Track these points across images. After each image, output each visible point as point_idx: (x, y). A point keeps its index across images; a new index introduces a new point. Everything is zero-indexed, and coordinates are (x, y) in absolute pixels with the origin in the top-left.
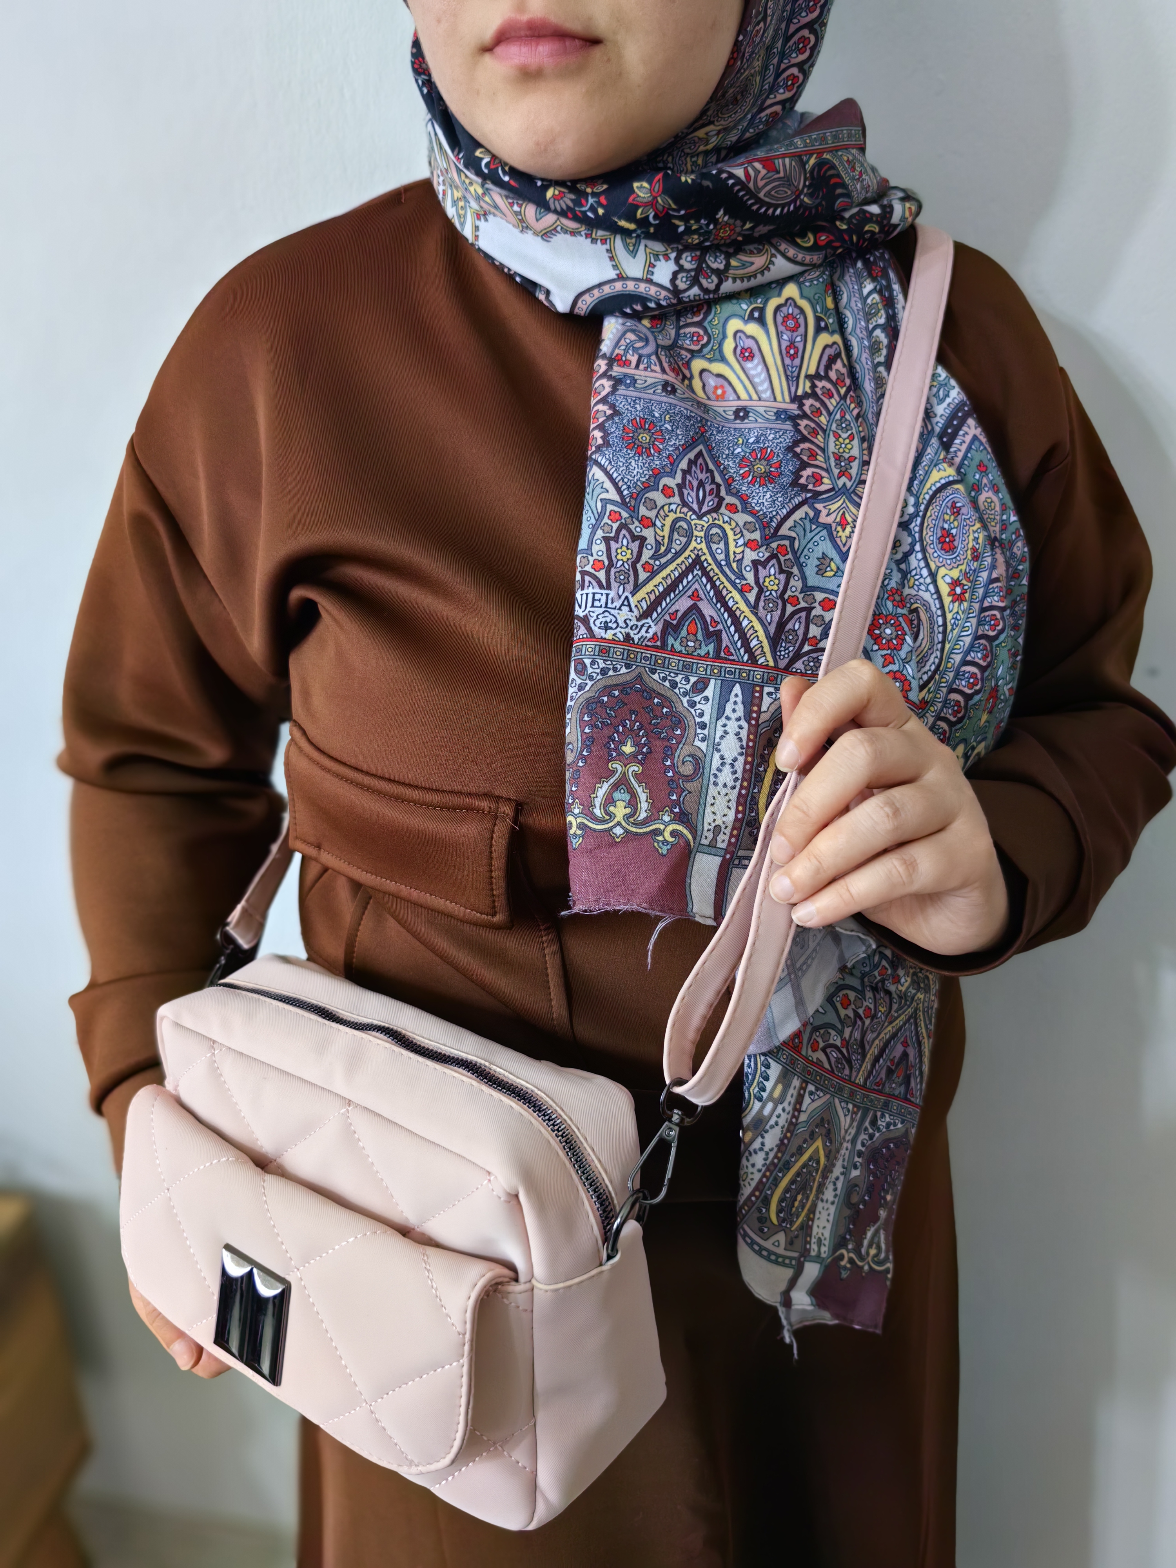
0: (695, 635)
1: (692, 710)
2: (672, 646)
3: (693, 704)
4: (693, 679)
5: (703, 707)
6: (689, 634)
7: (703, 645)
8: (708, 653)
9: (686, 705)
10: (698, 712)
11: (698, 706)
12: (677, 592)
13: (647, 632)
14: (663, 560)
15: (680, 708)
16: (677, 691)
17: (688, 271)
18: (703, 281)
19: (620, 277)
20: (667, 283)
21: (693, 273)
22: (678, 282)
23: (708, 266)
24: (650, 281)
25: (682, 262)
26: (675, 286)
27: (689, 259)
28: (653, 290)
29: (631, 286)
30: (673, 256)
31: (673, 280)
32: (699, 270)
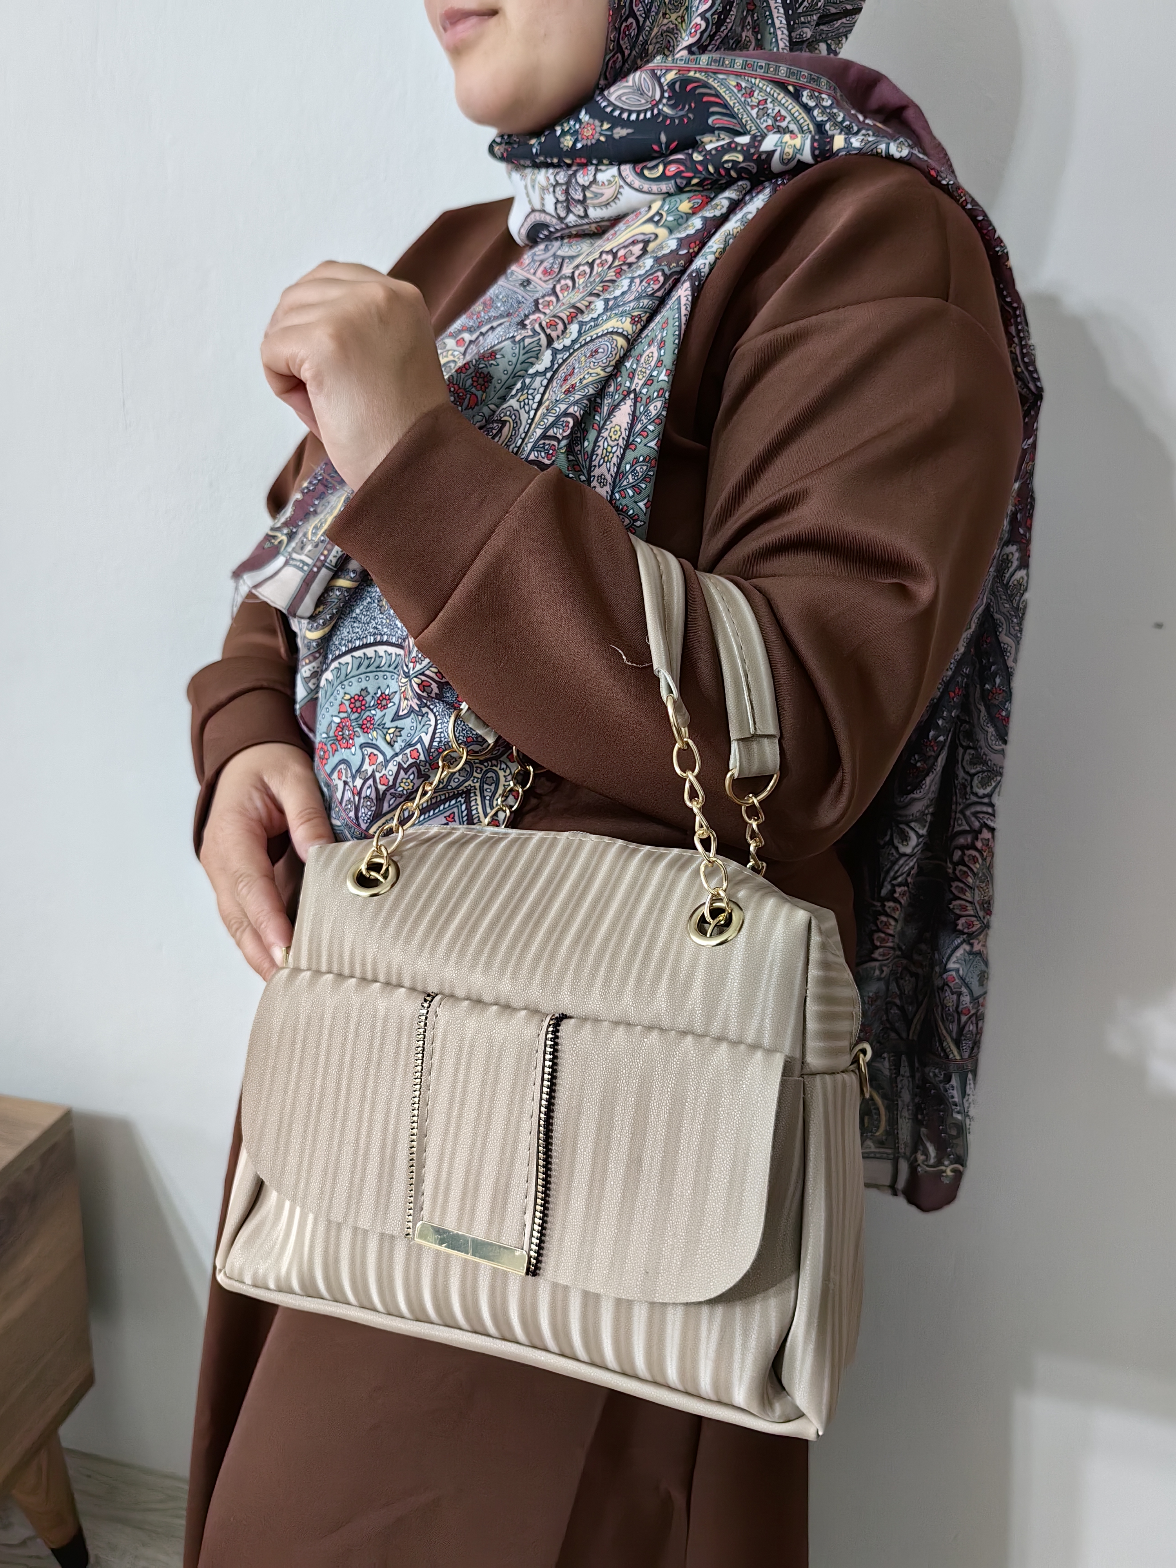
17: (561, 202)
18: (573, 209)
19: (533, 211)
20: (554, 213)
21: (565, 204)
22: (559, 212)
23: (572, 198)
24: (544, 211)
25: (557, 195)
26: (558, 214)
27: (560, 193)
28: (548, 219)
29: (538, 217)
30: (551, 189)
31: (556, 208)
32: (567, 200)
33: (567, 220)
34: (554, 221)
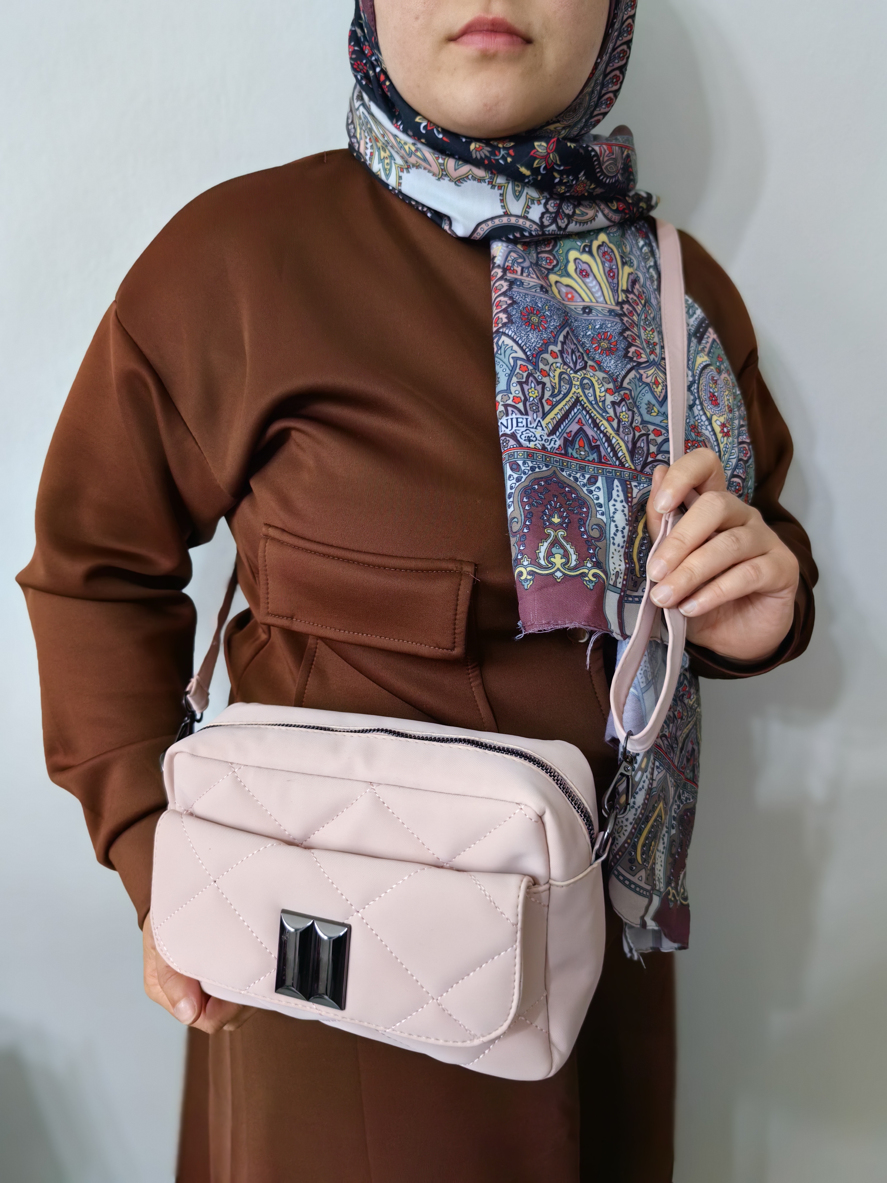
0: (584, 448)
1: (591, 496)
2: (572, 454)
3: (591, 492)
4: (587, 476)
5: (598, 493)
6: (580, 447)
7: (590, 454)
8: (594, 459)
9: (586, 492)
10: (595, 496)
11: (594, 493)
12: (569, 419)
13: (554, 444)
14: (558, 398)
15: (583, 495)
16: (578, 483)
17: (551, 213)
18: (559, 221)
19: (506, 214)
20: (537, 220)
21: (554, 215)
22: (544, 220)
23: (563, 212)
24: (526, 218)
25: (548, 206)
26: (542, 222)
27: (553, 205)
28: (528, 224)
29: (513, 220)
30: (543, 201)
31: (541, 218)
32: (557, 213)
33: (548, 229)
34: (535, 227)
